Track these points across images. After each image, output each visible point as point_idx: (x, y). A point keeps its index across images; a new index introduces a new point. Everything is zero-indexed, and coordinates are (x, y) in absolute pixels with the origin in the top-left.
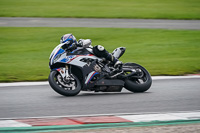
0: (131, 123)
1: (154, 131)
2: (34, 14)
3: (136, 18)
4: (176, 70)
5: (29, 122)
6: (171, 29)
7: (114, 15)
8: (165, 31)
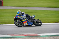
0: (40, 36)
1: (46, 38)
2: (13, 6)
3: (42, 7)
4: (53, 22)
5: (12, 35)
6: (51, 10)
7: (36, 6)
8: (50, 11)
